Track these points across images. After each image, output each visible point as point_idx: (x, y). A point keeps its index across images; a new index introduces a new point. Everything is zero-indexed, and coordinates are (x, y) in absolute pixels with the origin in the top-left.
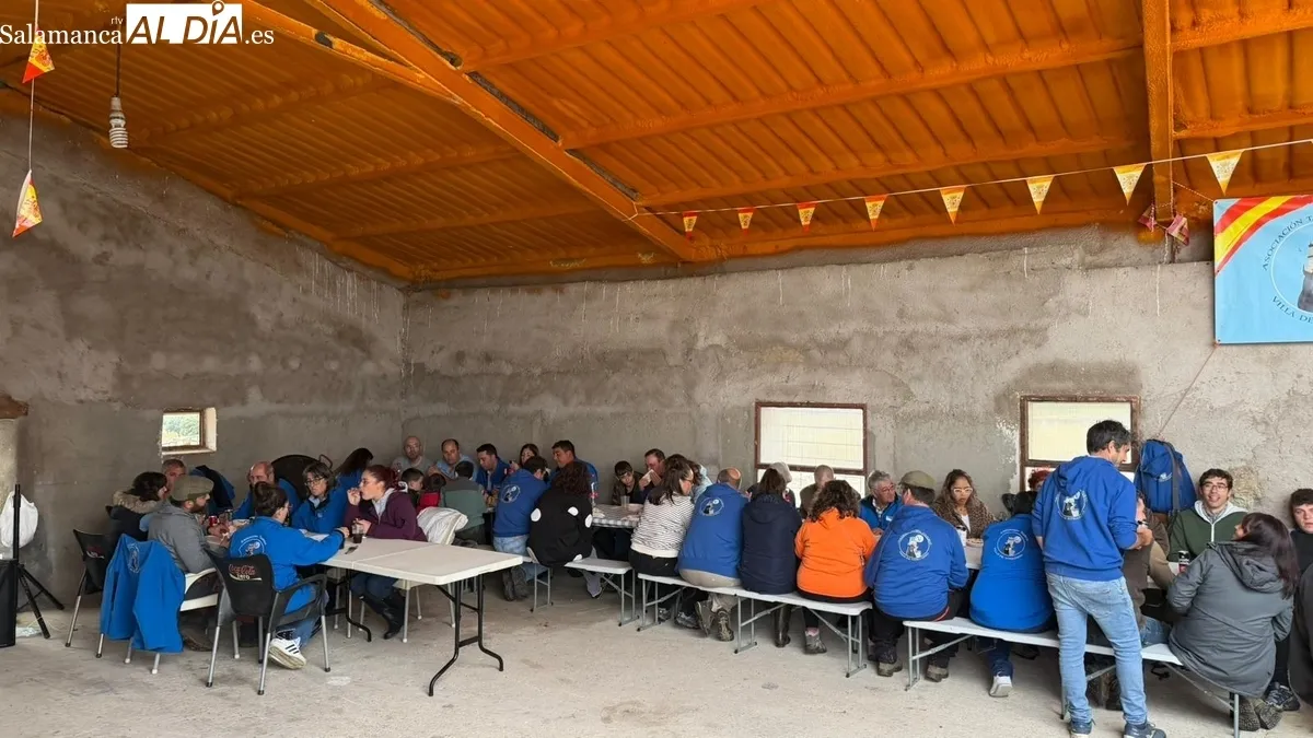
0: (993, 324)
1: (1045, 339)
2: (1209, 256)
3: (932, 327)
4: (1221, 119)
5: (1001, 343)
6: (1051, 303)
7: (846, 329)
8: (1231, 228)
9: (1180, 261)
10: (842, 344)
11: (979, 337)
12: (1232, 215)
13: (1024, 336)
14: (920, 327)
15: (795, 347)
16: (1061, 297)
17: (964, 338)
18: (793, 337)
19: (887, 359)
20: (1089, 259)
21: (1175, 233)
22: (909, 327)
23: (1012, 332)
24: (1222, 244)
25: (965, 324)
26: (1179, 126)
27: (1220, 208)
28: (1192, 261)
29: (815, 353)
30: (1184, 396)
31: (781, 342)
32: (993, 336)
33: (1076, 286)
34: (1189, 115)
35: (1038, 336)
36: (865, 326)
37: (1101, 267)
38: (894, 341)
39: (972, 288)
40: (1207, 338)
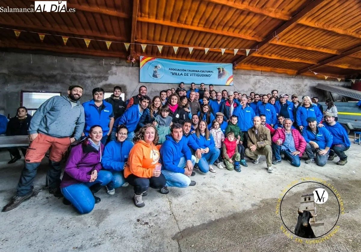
0: (96, 75)
1: (108, 79)
2: (139, 66)
3: (81, 74)
4: (143, 39)
5: (98, 79)
6: (109, 72)
7: (55, 73)
8: (143, 61)
9: (134, 67)
10: (54, 76)
11: (93, 78)
12: (143, 59)
13: (103, 78)
14: (78, 74)
15: (37, 76)
16: (111, 71)
17: (89, 78)
18: (36, 73)
19: (68, 81)
20: (117, 64)
21: (133, 62)
22: (74, 74)
23: (100, 77)
24: (141, 64)
25: (89, 74)
26: (136, 39)
27: (141, 57)
28: (136, 67)
29: (45, 79)
30: (134, 91)
31: (32, 74)
32: (96, 78)
33: (114, 69)
34: (137, 37)
35: (106, 78)
36: (61, 72)
37: (120, 66)
38: (70, 77)
39: (91, 66)
40: (138, 81)
